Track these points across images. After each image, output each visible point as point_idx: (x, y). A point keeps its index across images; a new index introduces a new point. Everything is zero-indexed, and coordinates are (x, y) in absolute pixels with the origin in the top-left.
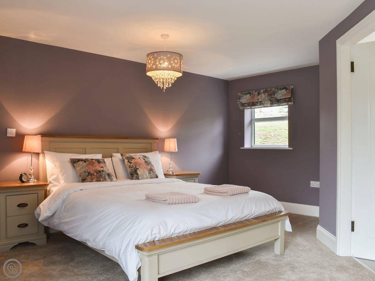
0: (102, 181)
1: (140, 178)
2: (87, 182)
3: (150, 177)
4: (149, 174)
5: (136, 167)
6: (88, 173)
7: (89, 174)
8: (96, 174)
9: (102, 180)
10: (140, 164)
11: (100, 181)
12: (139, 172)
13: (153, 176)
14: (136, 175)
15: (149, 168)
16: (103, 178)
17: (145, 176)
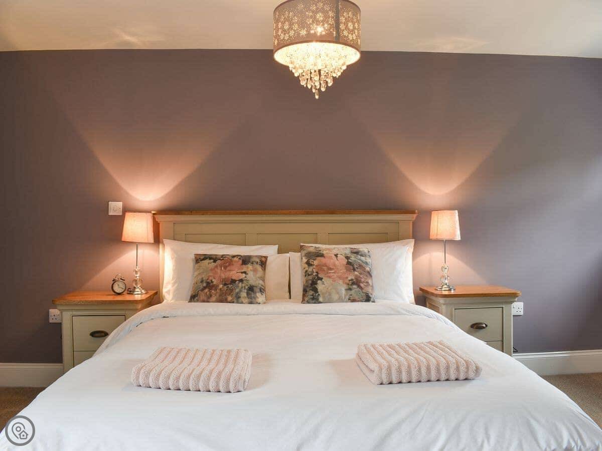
0: (230, 302)
1: (321, 299)
2: (198, 301)
3: (347, 297)
4: (349, 291)
5: (317, 275)
6: (208, 283)
7: (209, 285)
8: (221, 286)
9: (230, 298)
10: (331, 269)
11: (226, 301)
12: (320, 286)
13: (357, 298)
14: (311, 293)
15: (349, 278)
16: (234, 295)
17: (335, 297)
